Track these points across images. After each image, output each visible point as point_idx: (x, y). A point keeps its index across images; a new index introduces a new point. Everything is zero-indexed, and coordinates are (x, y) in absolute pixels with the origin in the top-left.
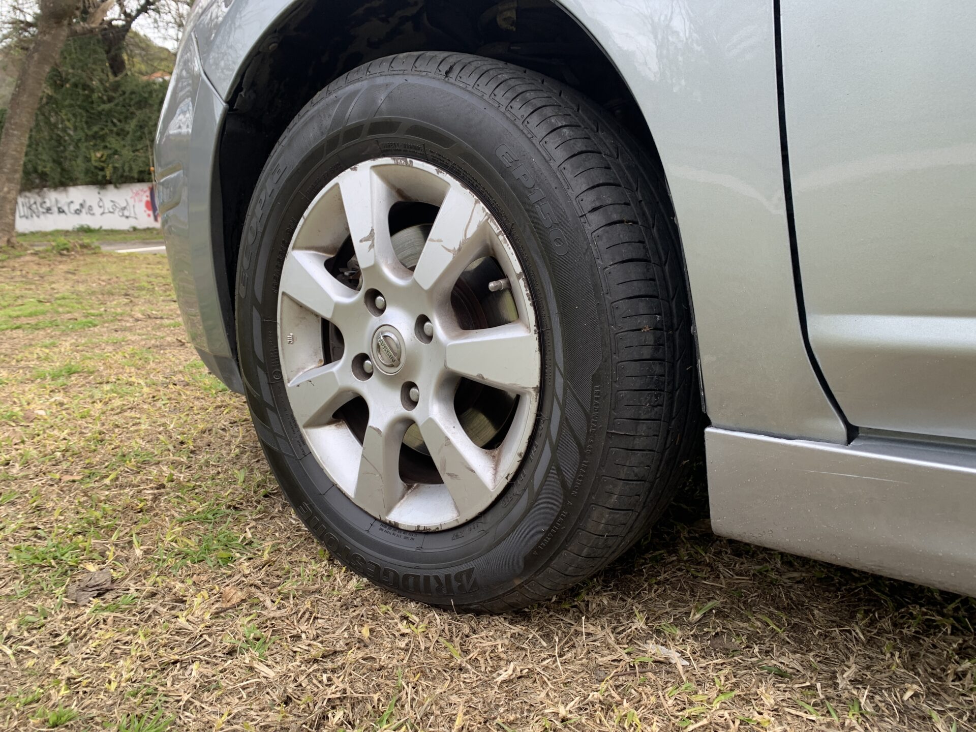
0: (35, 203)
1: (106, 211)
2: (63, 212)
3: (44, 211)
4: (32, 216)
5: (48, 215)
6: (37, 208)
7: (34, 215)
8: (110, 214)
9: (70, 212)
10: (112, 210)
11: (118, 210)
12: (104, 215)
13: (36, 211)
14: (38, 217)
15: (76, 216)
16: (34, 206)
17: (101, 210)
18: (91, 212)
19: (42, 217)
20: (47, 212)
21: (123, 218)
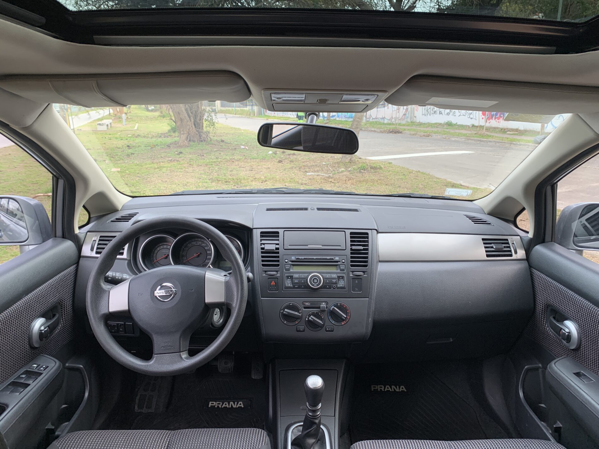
0: (430, 108)
1: (462, 114)
2: (442, 113)
3: (433, 112)
4: (427, 115)
5: (435, 115)
6: (430, 111)
7: (428, 114)
8: (463, 116)
9: (445, 114)
10: (464, 114)
11: (467, 114)
12: (460, 116)
13: (430, 112)
14: (430, 115)
15: (447, 116)
16: (429, 110)
17: (459, 114)
18: (455, 115)
19: (431, 115)
20: (434, 113)
21: (470, 118)
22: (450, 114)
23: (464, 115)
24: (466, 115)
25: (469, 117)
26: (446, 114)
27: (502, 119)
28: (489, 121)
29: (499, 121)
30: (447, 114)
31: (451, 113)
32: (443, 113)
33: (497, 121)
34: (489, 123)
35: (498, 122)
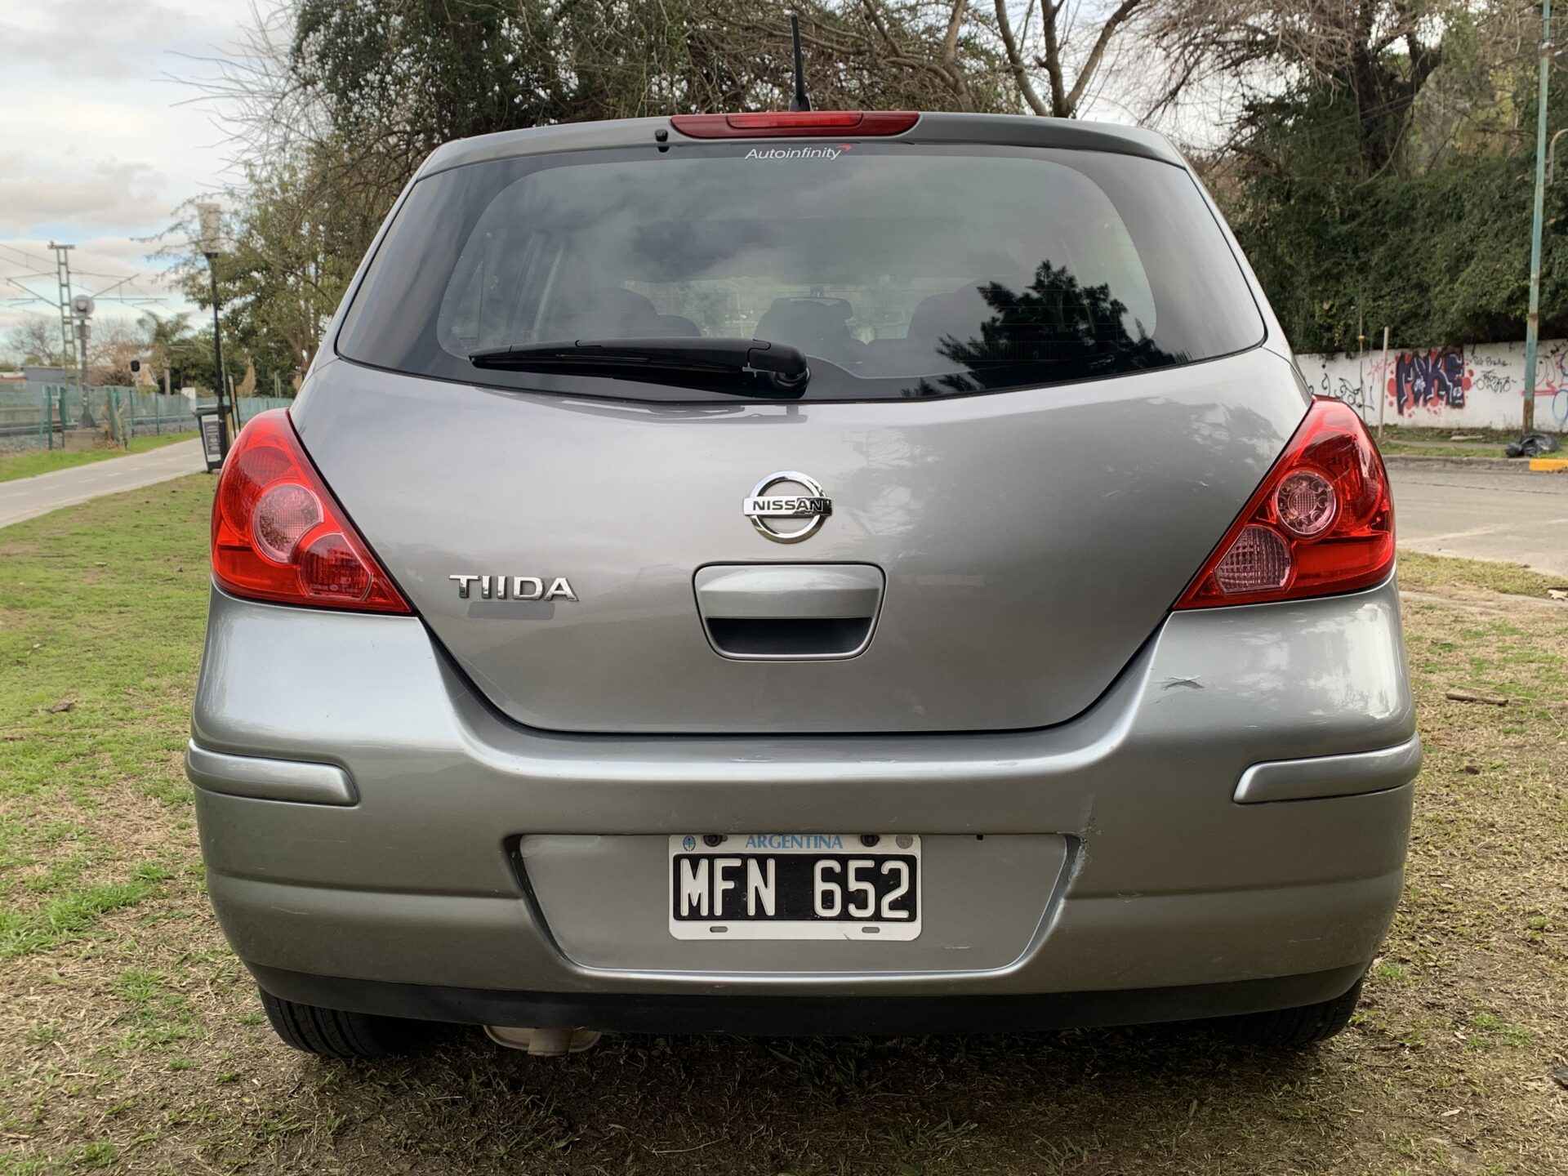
25: (1352, 401)
27: (1444, 402)
28: (1410, 411)
33: (1432, 409)
35: (1435, 412)
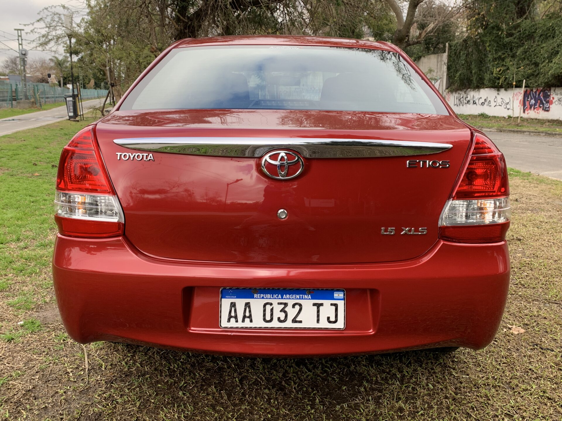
3: (466, 102)
4: (460, 105)
5: (468, 105)
6: (463, 101)
11: (504, 104)
12: (496, 107)
15: (482, 106)
16: (462, 99)
17: (495, 104)
18: (490, 105)
19: (464, 106)
20: (468, 103)
21: (506, 109)
22: (484, 104)
23: (500, 105)
24: (503, 106)
25: (505, 107)
26: (480, 104)
27: (541, 109)
28: (528, 112)
29: (538, 111)
30: (482, 104)
31: (486, 103)
32: (477, 103)
34: (528, 114)
